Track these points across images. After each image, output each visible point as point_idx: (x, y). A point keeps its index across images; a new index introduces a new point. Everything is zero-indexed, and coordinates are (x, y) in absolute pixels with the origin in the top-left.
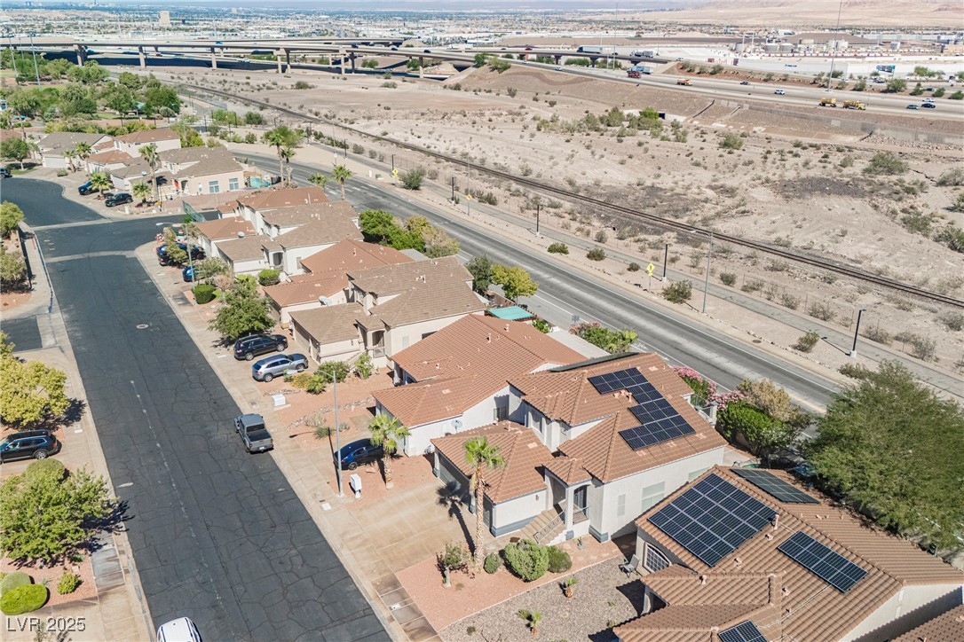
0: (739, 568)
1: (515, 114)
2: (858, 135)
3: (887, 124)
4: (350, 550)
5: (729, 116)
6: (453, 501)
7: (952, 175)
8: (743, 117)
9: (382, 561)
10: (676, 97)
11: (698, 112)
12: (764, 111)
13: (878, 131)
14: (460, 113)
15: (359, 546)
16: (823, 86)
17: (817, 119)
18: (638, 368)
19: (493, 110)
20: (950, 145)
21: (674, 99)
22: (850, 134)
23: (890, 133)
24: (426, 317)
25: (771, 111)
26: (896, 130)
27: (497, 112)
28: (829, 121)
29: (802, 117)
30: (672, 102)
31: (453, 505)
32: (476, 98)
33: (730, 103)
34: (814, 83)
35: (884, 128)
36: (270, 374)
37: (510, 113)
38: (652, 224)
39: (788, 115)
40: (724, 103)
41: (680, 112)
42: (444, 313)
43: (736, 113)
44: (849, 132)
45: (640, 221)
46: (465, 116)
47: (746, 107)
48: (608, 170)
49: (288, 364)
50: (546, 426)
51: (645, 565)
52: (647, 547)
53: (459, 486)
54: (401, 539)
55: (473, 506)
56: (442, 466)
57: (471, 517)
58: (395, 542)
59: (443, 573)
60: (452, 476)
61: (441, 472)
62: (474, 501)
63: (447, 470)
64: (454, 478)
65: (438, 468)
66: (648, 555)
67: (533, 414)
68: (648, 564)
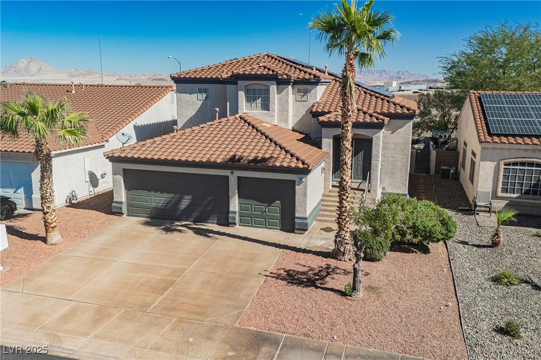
31: (193, 229)
50: (276, 96)
51: (500, 194)
52: (502, 167)
53: (185, 202)
54: (171, 283)
55: (235, 213)
56: (133, 192)
57: (239, 230)
58: (165, 289)
59: (317, 287)
60: (165, 195)
61: (128, 205)
62: (235, 204)
63: (149, 191)
64: (172, 195)
65: (124, 199)
66: (506, 177)
67: (247, 92)
68: (505, 190)
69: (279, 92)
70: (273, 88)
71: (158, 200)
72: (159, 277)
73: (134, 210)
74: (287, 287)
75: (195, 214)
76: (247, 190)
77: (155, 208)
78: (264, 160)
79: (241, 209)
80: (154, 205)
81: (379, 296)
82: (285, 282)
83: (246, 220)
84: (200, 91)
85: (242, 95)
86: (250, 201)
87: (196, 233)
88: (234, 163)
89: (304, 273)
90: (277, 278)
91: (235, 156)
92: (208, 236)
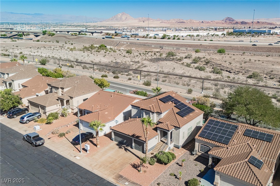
0: (236, 143)
1: (62, 47)
2: (159, 49)
3: (166, 46)
4: (97, 170)
5: (125, 46)
6: (124, 147)
7: (188, 56)
8: (128, 46)
9: (111, 170)
10: (108, 41)
11: (116, 45)
12: (134, 44)
13: (164, 48)
14: (43, 47)
15: (99, 168)
16: (146, 38)
17: (148, 45)
18: (170, 95)
19: (54, 46)
20: (182, 50)
21: (108, 42)
22: (157, 49)
23: (167, 48)
24: (84, 93)
25: (136, 44)
26: (168, 47)
27: (56, 46)
28: (151, 46)
29: (144, 45)
30: (108, 43)
31: (124, 148)
32: (46, 43)
33: (124, 42)
34: (143, 37)
35: (165, 47)
36: (28, 120)
37: (60, 47)
38: (124, 70)
39: (140, 45)
40: (122, 42)
41: (111, 45)
42: (89, 92)
43: (126, 45)
44: (157, 48)
45: (120, 69)
46: (45, 48)
47: (129, 43)
48: (101, 58)
49: (35, 116)
51: (200, 151)
52: (200, 145)
53: (125, 141)
54: (113, 162)
55: (133, 146)
56: (115, 136)
57: (134, 151)
58: (112, 163)
59: (136, 169)
60: (121, 139)
61: (115, 139)
62: (133, 144)
63: (118, 137)
64: (122, 139)
65: (114, 138)
66: (201, 147)
69: (152, 114)
71: (120, 139)
72: (112, 160)
73: (116, 140)
74: (132, 168)
75: (127, 144)
76: (135, 142)
77: (119, 141)
78: (139, 137)
79: (135, 146)
80: (119, 140)
82: (132, 166)
83: (136, 148)
85: (144, 113)
86: (136, 144)
87: (125, 150)
88: (133, 136)
89: (137, 165)
90: (131, 165)
91: (134, 134)
92: (126, 151)
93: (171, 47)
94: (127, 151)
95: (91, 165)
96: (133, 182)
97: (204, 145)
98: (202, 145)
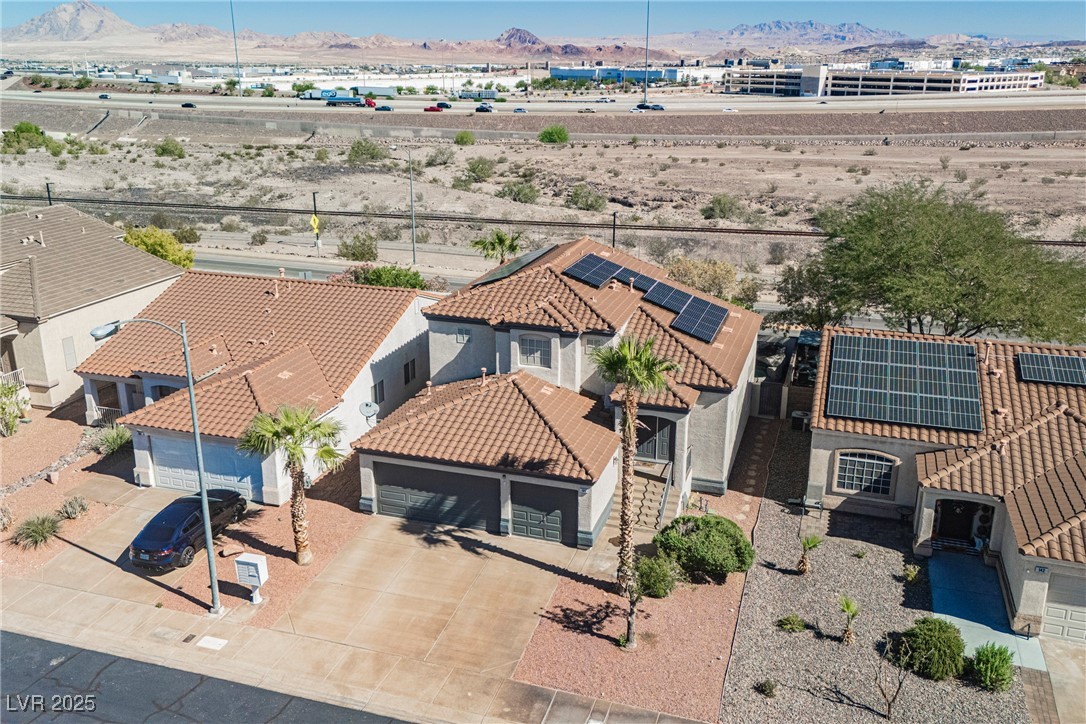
2: (300, 136)
3: (328, 122)
5: (136, 128)
7: (436, 156)
10: (51, 111)
13: (320, 130)
16: (226, 95)
18: (594, 254)
20: (397, 137)
23: (333, 132)
26: (339, 127)
28: (263, 124)
33: (131, 112)
34: (214, 92)
35: (326, 127)
39: (210, 121)
40: (123, 114)
42: (120, 288)
44: (290, 134)
47: (155, 116)
50: (560, 351)
51: (835, 489)
52: (838, 457)
53: (450, 502)
54: (444, 625)
55: (507, 521)
56: (384, 487)
57: (512, 542)
58: (438, 632)
59: (593, 634)
60: (424, 493)
61: (379, 501)
62: (507, 511)
63: (405, 487)
64: (431, 495)
65: (374, 495)
66: (842, 469)
67: (522, 342)
68: (841, 485)
69: (563, 345)
70: (556, 342)
71: (417, 498)
72: (430, 615)
73: (385, 508)
74: (564, 633)
75: (461, 518)
76: (519, 495)
77: (411, 508)
78: (543, 464)
79: (514, 515)
80: (410, 504)
81: (653, 645)
82: (560, 626)
83: (521, 528)
84: (461, 332)
85: (515, 346)
86: (525, 508)
87: (464, 546)
88: (507, 464)
89: (581, 614)
90: (553, 620)
91: (507, 454)
92: (478, 553)
93: (351, 127)
94: (480, 550)
95: (318, 669)
96: (624, 711)
97: (862, 456)
98: (846, 455)
